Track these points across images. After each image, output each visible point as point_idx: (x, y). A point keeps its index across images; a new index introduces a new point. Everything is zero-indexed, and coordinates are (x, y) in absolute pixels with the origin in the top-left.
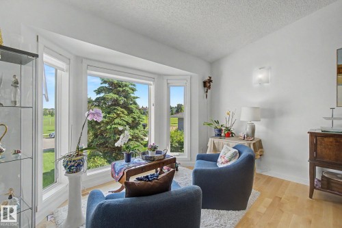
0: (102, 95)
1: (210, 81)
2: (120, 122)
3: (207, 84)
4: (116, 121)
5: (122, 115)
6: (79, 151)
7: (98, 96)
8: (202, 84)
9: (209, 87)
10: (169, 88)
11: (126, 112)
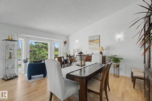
0: (37, 44)
1: (66, 42)
2: (43, 53)
3: (65, 43)
4: (42, 53)
5: (44, 51)
6: (27, 59)
7: (36, 44)
8: (64, 43)
9: (66, 43)
10: (54, 44)
11: (46, 50)
